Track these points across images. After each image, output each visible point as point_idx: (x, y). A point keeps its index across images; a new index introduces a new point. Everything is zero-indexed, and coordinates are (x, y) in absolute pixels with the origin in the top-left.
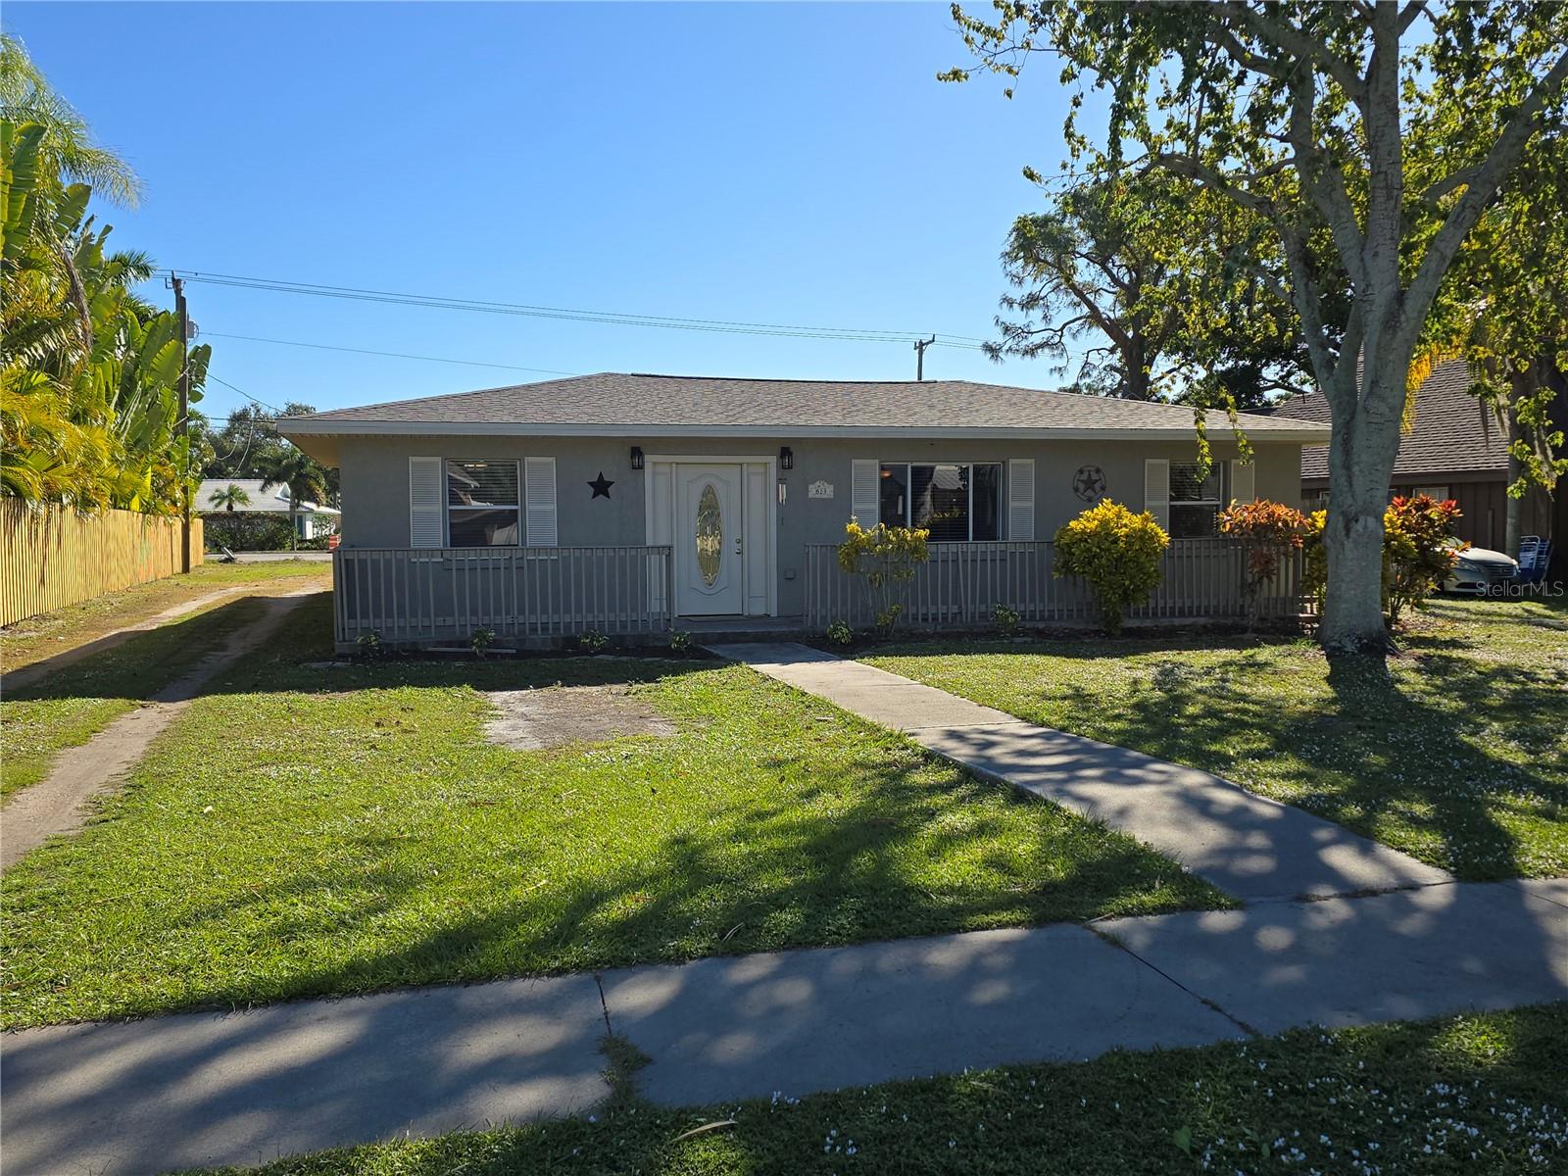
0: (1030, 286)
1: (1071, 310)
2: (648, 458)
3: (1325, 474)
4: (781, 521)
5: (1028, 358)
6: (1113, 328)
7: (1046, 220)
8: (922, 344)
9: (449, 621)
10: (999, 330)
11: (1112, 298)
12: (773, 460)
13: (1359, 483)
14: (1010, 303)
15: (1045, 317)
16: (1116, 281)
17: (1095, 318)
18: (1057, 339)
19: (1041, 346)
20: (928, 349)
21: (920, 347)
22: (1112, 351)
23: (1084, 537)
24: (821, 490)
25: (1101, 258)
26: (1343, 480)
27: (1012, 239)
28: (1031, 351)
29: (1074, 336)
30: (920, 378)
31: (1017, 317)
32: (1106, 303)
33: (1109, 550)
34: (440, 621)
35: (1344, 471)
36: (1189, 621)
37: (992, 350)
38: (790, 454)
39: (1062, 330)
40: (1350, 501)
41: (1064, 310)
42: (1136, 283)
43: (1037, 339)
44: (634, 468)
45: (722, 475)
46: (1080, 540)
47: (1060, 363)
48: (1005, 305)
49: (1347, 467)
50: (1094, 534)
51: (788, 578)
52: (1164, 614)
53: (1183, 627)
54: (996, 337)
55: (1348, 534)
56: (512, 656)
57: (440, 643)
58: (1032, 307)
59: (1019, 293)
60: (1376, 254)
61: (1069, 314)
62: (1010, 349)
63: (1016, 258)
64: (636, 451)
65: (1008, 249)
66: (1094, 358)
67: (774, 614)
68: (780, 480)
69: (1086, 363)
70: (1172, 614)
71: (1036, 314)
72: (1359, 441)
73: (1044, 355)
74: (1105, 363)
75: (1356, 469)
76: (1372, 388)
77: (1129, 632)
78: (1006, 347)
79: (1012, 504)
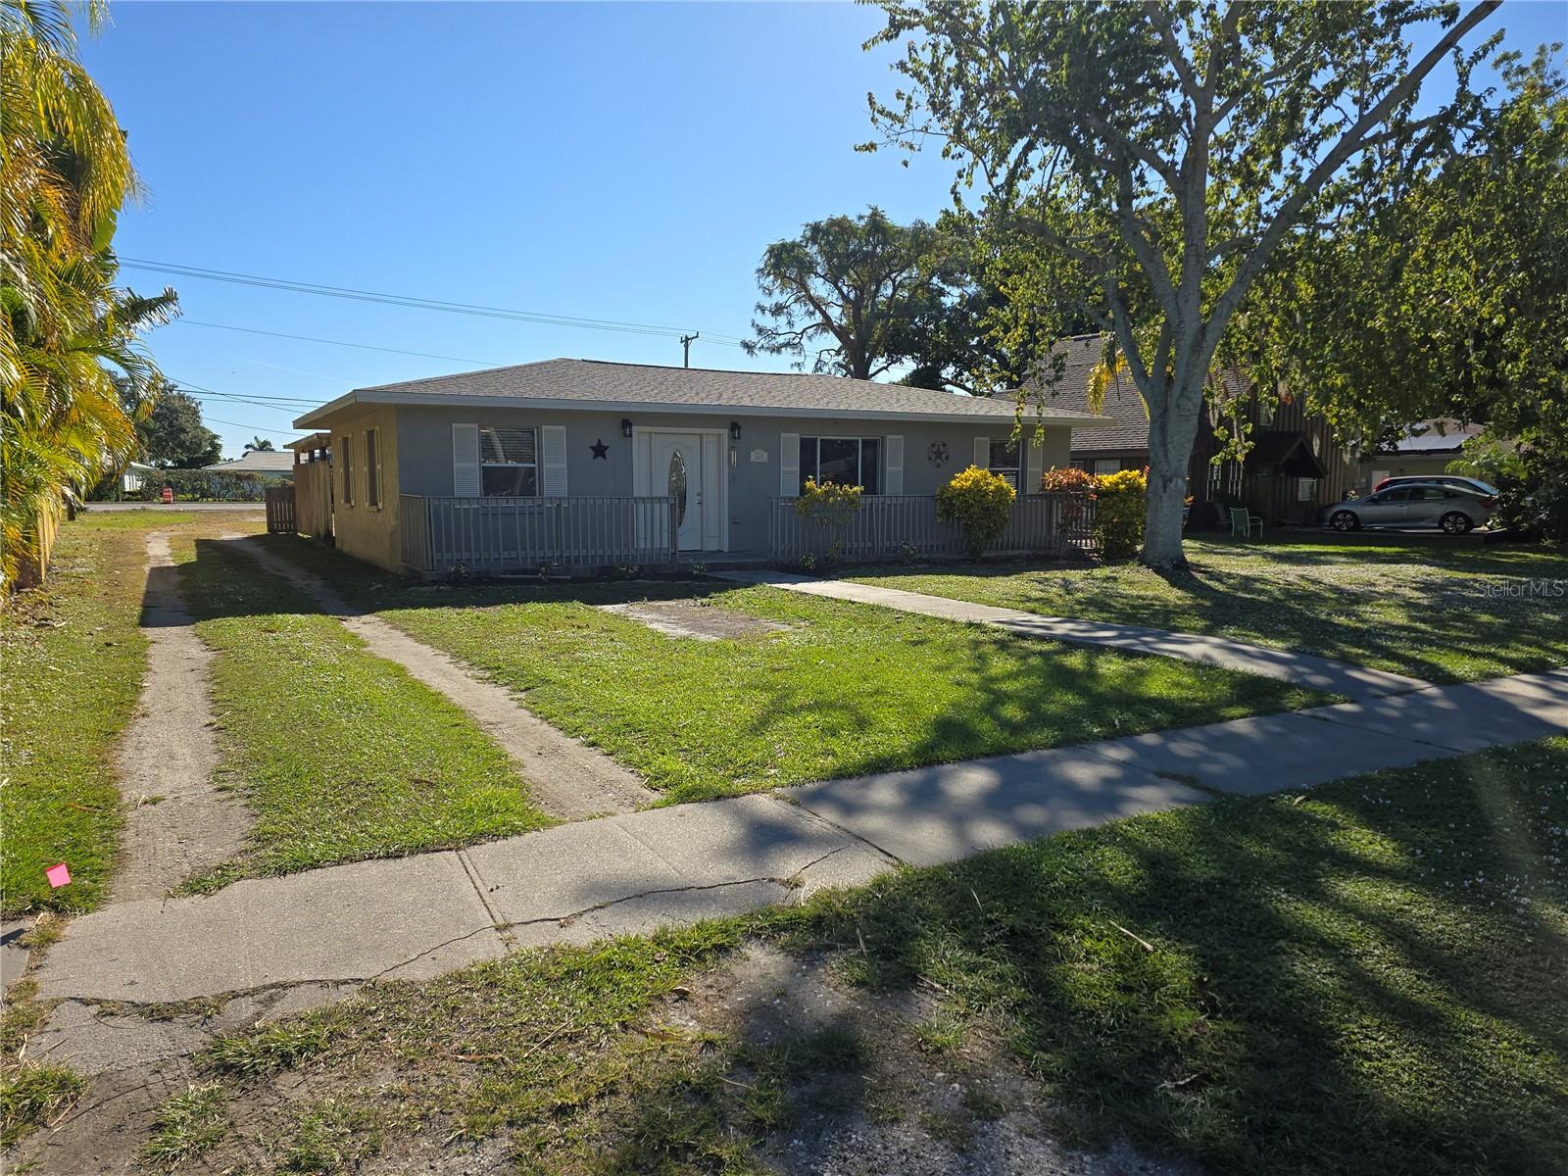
0: (778, 298)
1: (807, 318)
2: (635, 429)
3: (1146, 446)
4: (732, 479)
5: (775, 354)
6: (840, 333)
7: (794, 245)
8: (687, 339)
9: (514, 555)
10: (754, 331)
11: (840, 310)
12: (725, 432)
13: (1172, 455)
14: (763, 310)
15: (789, 323)
16: (845, 297)
17: (827, 324)
18: (797, 341)
19: (787, 345)
20: (692, 344)
21: (686, 341)
22: (838, 353)
23: (962, 493)
24: (758, 456)
25: (833, 279)
26: (1161, 454)
27: (766, 258)
28: (777, 349)
29: (810, 338)
30: (686, 365)
31: (768, 321)
32: (835, 313)
33: (980, 501)
34: (506, 554)
35: (1162, 448)
36: (1017, 552)
37: (749, 347)
38: (739, 428)
39: (802, 333)
40: (1167, 468)
41: (802, 318)
42: (859, 299)
43: (781, 340)
44: (626, 436)
45: (685, 443)
46: (959, 495)
47: (799, 359)
48: (759, 311)
49: (1164, 445)
50: (969, 490)
51: (734, 522)
52: (1002, 548)
53: (1016, 557)
54: (752, 336)
55: (1165, 491)
56: (570, 580)
57: (506, 572)
58: (779, 315)
59: (768, 302)
60: (1187, 301)
61: (808, 322)
62: (762, 347)
63: (769, 274)
64: (625, 421)
65: (762, 266)
66: (825, 356)
67: (726, 550)
68: (732, 448)
69: (819, 360)
70: (1007, 548)
71: (783, 319)
72: (1172, 428)
73: (787, 352)
74: (833, 361)
75: (1170, 446)
76: (1182, 392)
77: (986, 561)
78: (759, 345)
79: (888, 468)
